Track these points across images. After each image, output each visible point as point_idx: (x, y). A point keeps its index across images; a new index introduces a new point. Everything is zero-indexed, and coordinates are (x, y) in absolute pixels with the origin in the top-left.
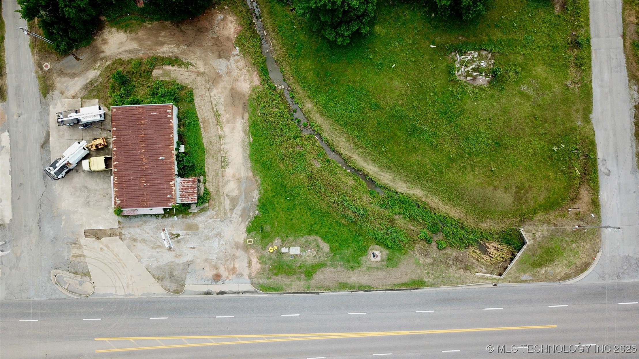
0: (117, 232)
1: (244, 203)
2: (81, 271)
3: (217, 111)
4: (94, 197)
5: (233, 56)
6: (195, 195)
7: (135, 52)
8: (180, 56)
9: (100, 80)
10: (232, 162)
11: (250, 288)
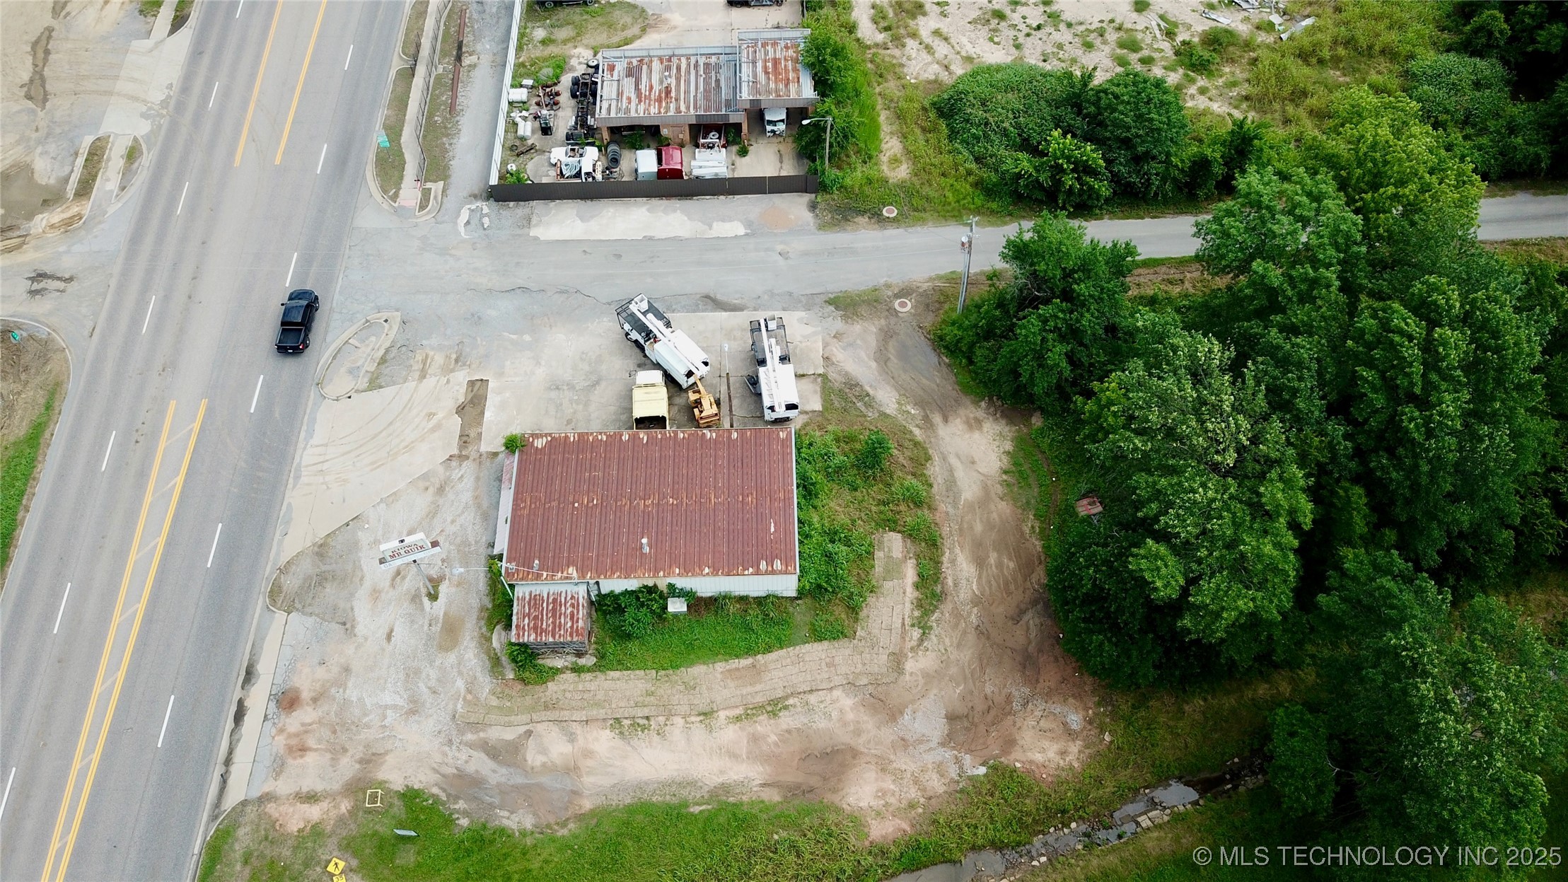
0: (471, 450)
1: (499, 785)
2: (386, 371)
3: (786, 708)
4: (571, 401)
5: (956, 758)
6: (533, 637)
7: (951, 494)
8: (947, 607)
9: (871, 415)
10: (629, 748)
11: (233, 797)
